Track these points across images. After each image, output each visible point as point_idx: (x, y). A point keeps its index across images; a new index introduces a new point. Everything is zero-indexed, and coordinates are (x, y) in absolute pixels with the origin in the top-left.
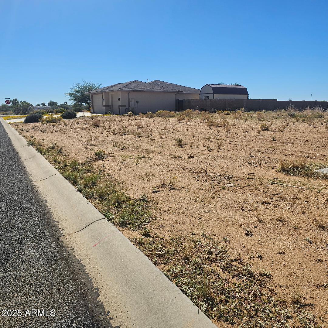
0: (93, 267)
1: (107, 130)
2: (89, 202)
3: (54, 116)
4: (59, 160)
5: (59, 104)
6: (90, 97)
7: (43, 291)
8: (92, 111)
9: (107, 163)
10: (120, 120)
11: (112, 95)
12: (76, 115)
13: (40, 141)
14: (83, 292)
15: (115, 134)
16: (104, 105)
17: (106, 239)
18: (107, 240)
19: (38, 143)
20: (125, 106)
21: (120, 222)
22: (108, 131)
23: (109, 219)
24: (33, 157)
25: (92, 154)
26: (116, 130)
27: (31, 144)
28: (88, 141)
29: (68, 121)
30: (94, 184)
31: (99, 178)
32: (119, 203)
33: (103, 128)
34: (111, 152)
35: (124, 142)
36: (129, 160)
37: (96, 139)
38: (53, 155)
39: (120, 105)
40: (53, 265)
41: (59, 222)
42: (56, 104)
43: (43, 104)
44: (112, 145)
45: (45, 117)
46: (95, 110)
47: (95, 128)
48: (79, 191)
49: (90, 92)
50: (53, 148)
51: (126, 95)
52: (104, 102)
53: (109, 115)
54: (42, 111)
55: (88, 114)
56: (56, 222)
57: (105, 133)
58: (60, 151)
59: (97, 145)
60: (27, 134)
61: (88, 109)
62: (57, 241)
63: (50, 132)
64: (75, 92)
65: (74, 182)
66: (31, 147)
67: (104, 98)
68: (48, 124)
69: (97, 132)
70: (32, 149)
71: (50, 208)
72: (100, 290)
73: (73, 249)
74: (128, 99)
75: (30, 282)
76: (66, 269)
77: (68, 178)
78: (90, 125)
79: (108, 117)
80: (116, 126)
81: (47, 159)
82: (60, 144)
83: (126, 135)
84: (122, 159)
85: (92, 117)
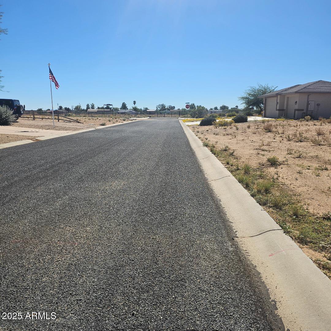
0: (269, 277)
1: (280, 135)
2: (263, 209)
3: (226, 120)
4: (231, 162)
5: (230, 108)
6: (263, 101)
7: (221, 285)
8: (263, 114)
9: (280, 171)
10: (295, 125)
11: (288, 98)
12: (247, 119)
13: (214, 143)
14: (260, 300)
15: (289, 140)
16: (278, 108)
17: (284, 252)
18: (285, 254)
19: (213, 144)
20: (303, 110)
21: (299, 238)
22: (281, 137)
23: (287, 232)
24: (208, 157)
25: (264, 160)
26: (291, 136)
27: (206, 145)
28: (260, 146)
29: (240, 125)
30: (267, 191)
31: (272, 186)
32: (297, 217)
33: (276, 133)
34: (284, 160)
35: (300, 149)
36: (307, 171)
37: (268, 145)
38: (225, 157)
39: (297, 108)
40: (230, 263)
41: (233, 223)
42: (227, 108)
43: (216, 108)
44: (287, 152)
45: (217, 121)
46: (267, 114)
47: (266, 133)
48: (253, 196)
49: (264, 95)
50: (225, 150)
51: (305, 97)
52: (278, 106)
53: (282, 120)
54: (215, 115)
55: (260, 118)
56: (230, 222)
57: (278, 138)
58: (232, 154)
59: (269, 151)
60: (202, 136)
61: (259, 113)
62: (232, 241)
63: (222, 135)
64: (248, 96)
65: (247, 187)
66: (206, 148)
67: (278, 101)
68: (220, 127)
69: (269, 137)
70: (207, 150)
71: (224, 208)
72: (278, 304)
73: (248, 253)
74: (306, 102)
75: (209, 272)
76: (242, 271)
77: (240, 181)
78: (261, 130)
79: (281, 121)
80: (290, 132)
81: (220, 160)
82: (232, 147)
83: (302, 142)
84: (299, 169)
85: (263, 122)
